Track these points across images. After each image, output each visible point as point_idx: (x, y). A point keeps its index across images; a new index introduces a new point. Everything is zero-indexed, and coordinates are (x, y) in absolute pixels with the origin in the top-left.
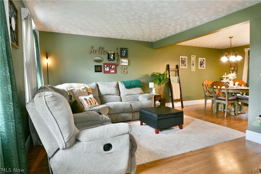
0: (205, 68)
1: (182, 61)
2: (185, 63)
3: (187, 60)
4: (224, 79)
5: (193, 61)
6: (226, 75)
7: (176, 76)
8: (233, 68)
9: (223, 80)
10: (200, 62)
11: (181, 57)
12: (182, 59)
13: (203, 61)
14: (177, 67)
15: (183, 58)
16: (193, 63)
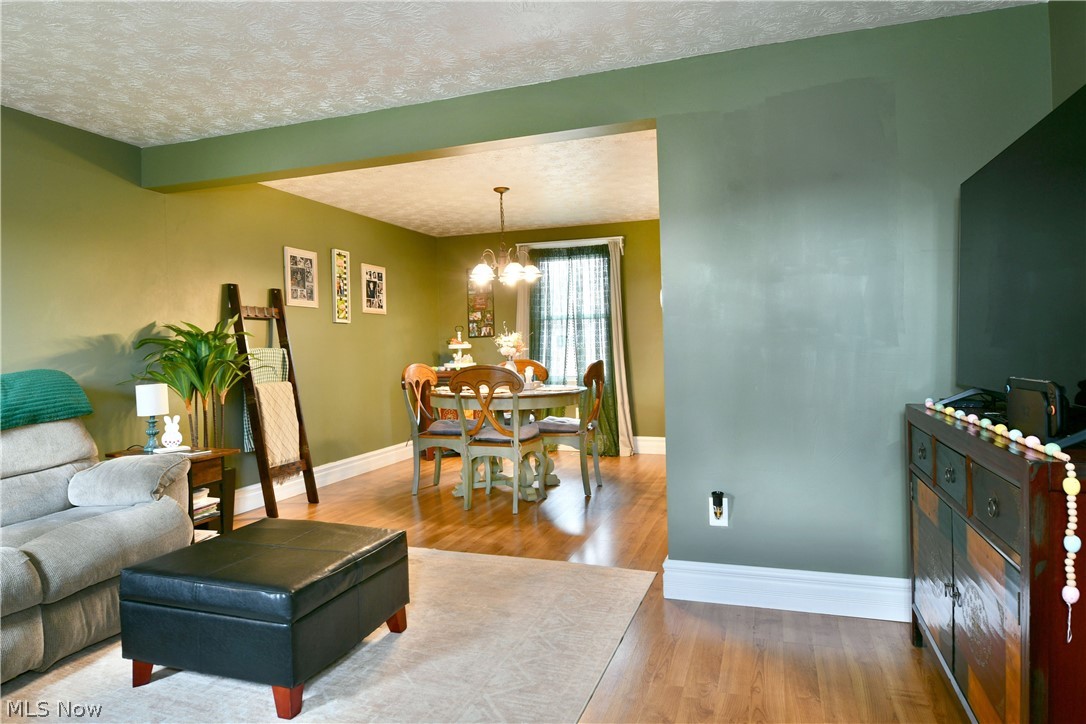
0: (384, 310)
1: (294, 272)
2: (307, 284)
3: (315, 271)
4: (454, 355)
5: (340, 277)
6: (460, 339)
7: (270, 345)
9: (453, 359)
10: (369, 282)
11: (290, 251)
12: (294, 259)
13: (376, 280)
14: (276, 298)
15: (298, 259)
16: (342, 284)
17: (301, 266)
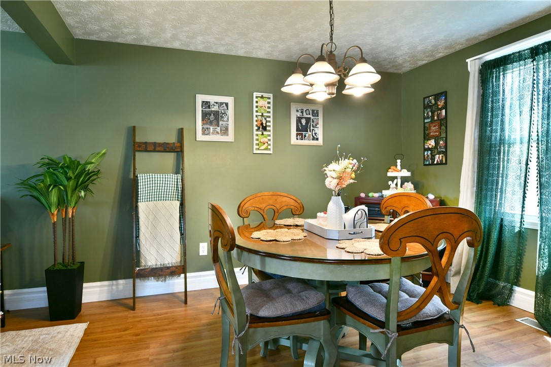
0: (320, 142)
1: (205, 115)
2: (221, 123)
3: (231, 112)
5: (262, 116)
6: (399, 167)
8: (432, 143)
9: (388, 186)
10: (299, 119)
12: (206, 104)
13: (310, 116)
14: (181, 136)
15: (212, 103)
16: (264, 122)
17: (215, 108)
